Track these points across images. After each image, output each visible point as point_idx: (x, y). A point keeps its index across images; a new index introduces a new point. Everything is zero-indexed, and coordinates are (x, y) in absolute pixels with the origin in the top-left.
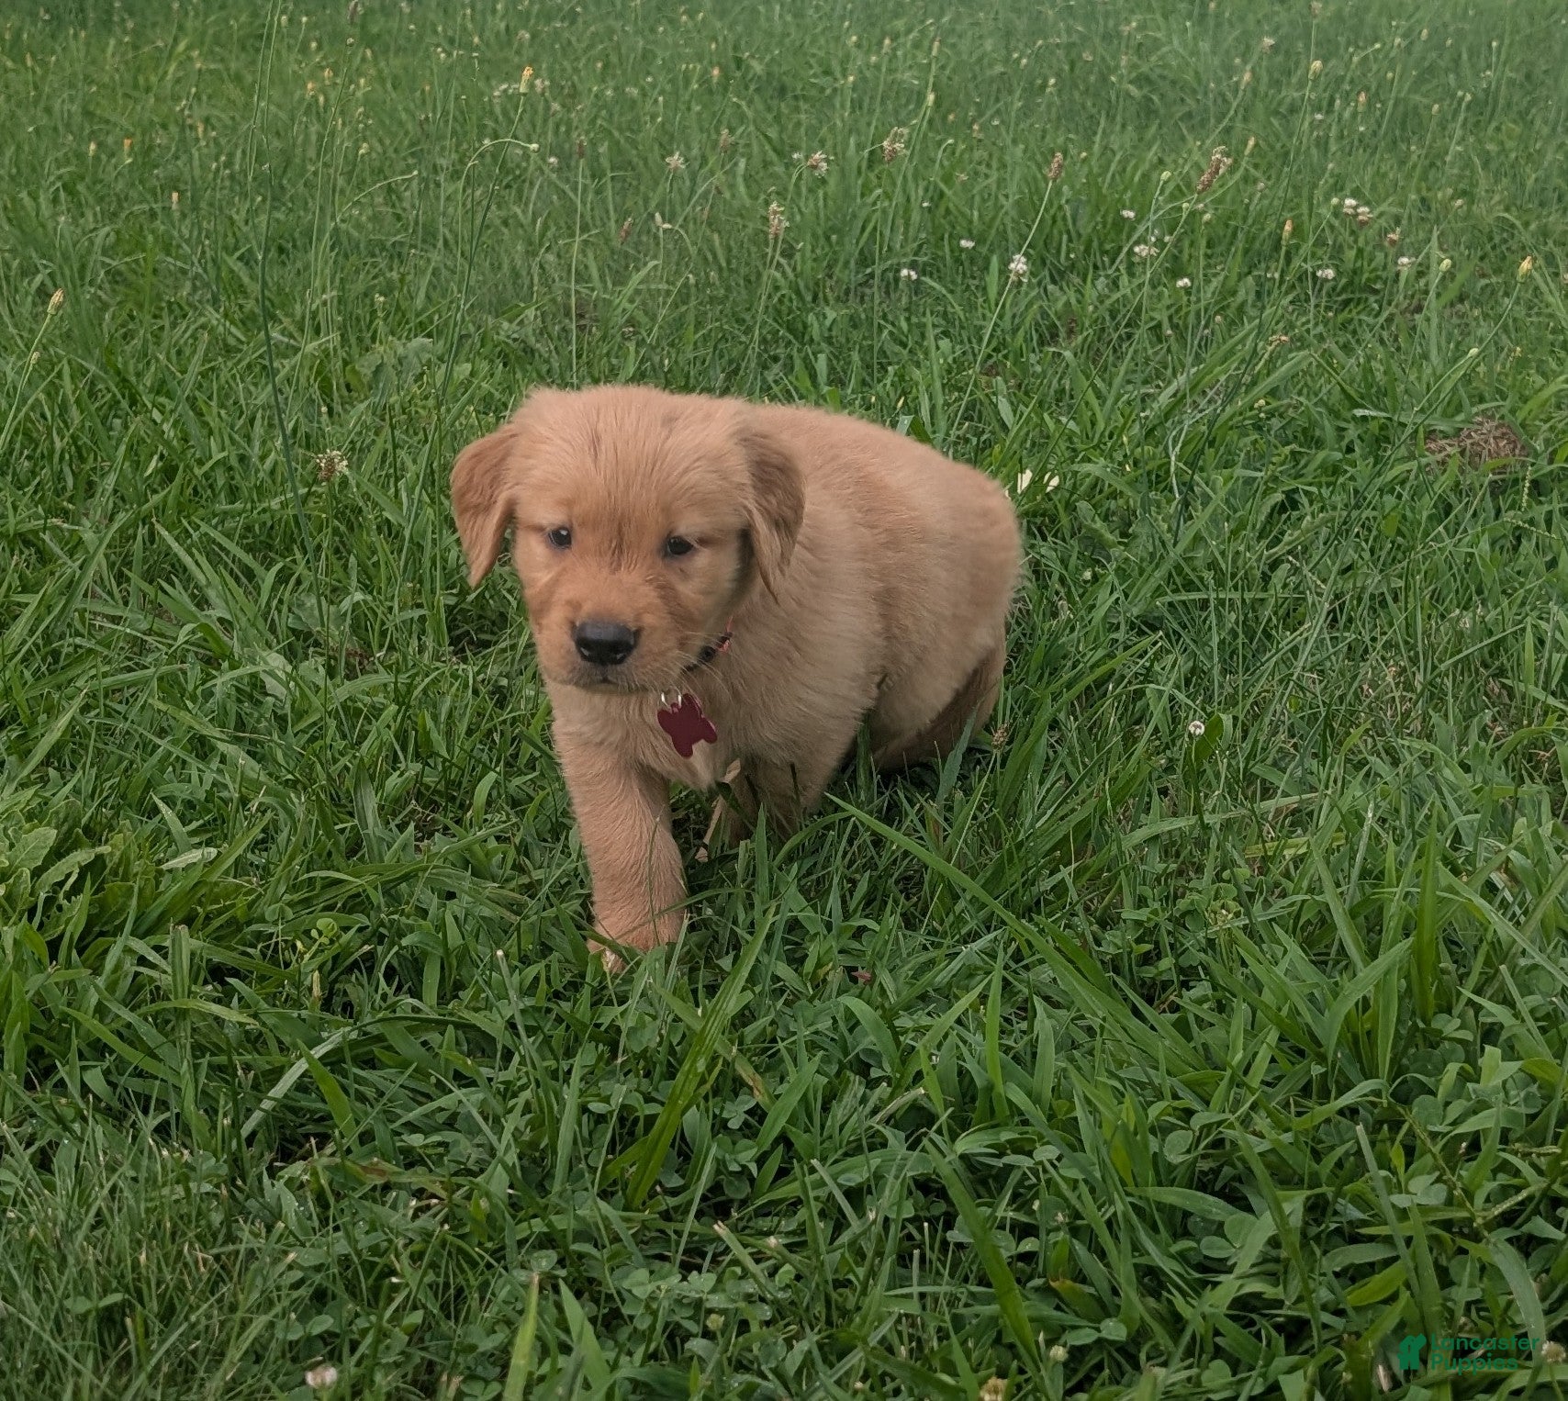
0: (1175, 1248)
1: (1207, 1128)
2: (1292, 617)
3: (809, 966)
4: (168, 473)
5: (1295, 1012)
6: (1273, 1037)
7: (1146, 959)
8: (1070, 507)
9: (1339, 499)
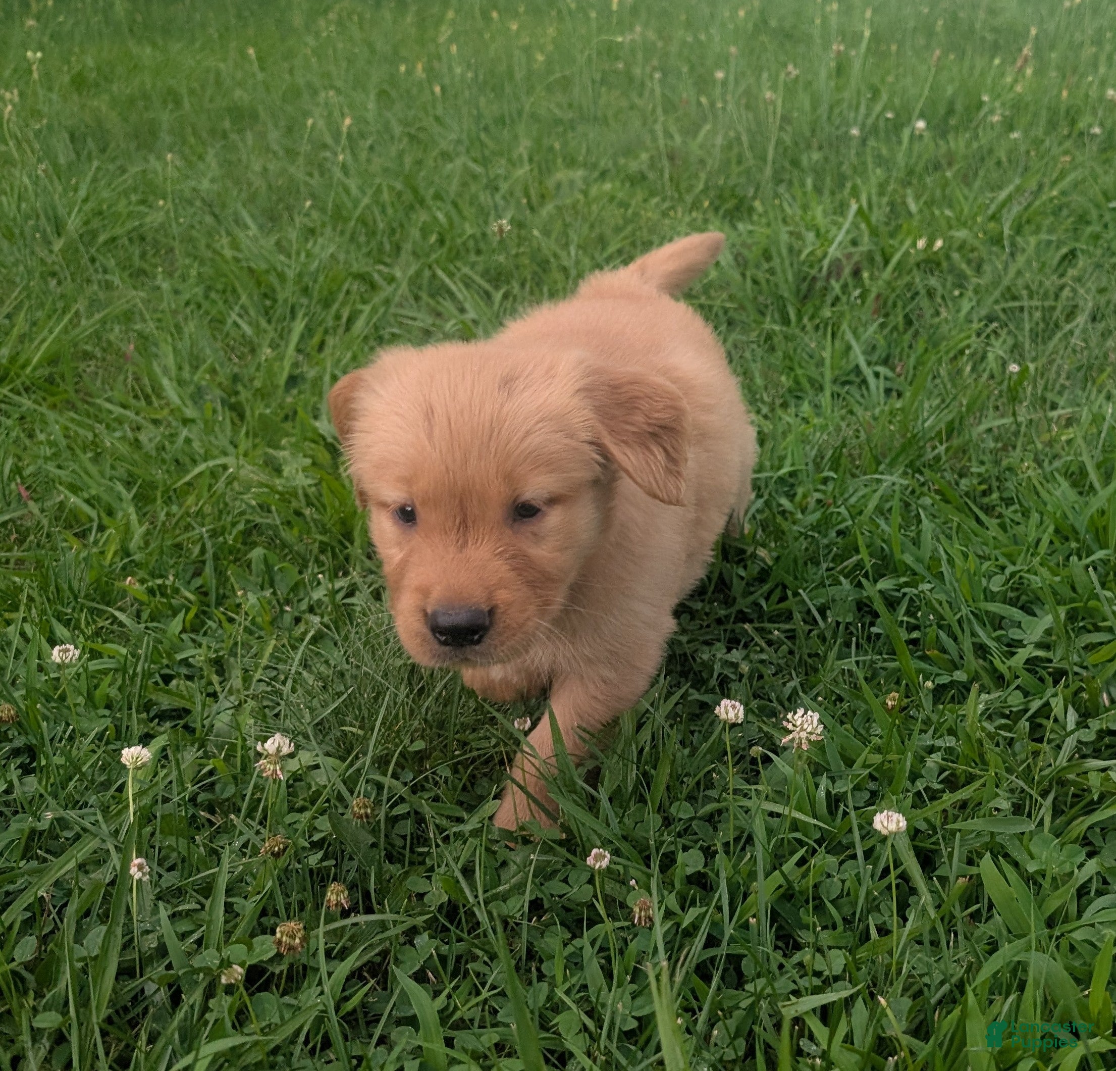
0: (994, 635)
1: (1013, 575)
2: (1070, 315)
3: (798, 498)
4: (441, 241)
5: (1065, 516)
6: (1051, 529)
7: (984, 493)
8: (948, 257)
9: (1099, 252)
